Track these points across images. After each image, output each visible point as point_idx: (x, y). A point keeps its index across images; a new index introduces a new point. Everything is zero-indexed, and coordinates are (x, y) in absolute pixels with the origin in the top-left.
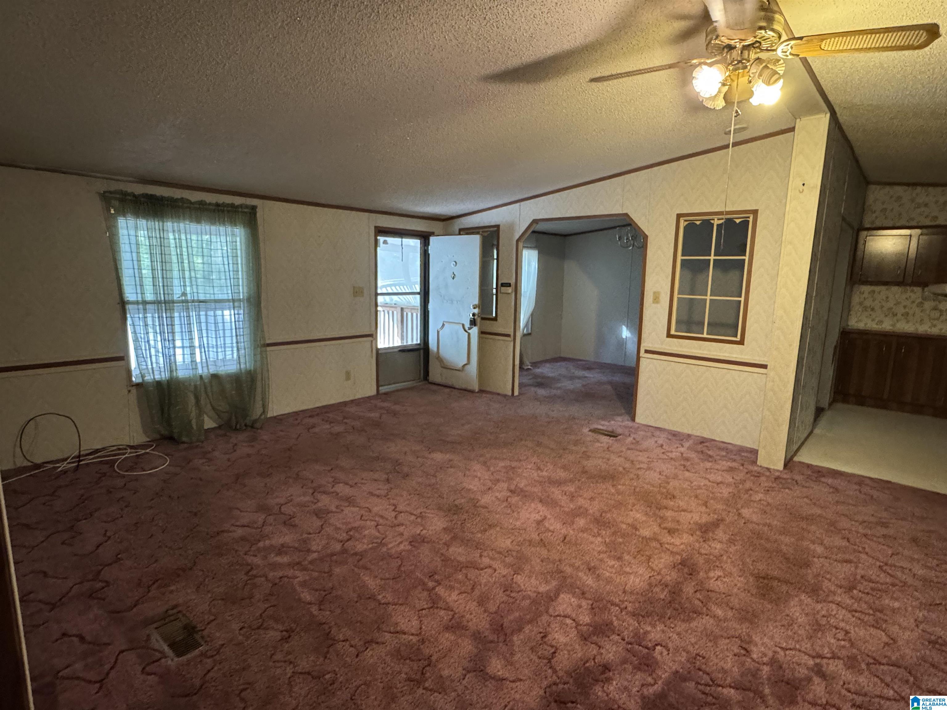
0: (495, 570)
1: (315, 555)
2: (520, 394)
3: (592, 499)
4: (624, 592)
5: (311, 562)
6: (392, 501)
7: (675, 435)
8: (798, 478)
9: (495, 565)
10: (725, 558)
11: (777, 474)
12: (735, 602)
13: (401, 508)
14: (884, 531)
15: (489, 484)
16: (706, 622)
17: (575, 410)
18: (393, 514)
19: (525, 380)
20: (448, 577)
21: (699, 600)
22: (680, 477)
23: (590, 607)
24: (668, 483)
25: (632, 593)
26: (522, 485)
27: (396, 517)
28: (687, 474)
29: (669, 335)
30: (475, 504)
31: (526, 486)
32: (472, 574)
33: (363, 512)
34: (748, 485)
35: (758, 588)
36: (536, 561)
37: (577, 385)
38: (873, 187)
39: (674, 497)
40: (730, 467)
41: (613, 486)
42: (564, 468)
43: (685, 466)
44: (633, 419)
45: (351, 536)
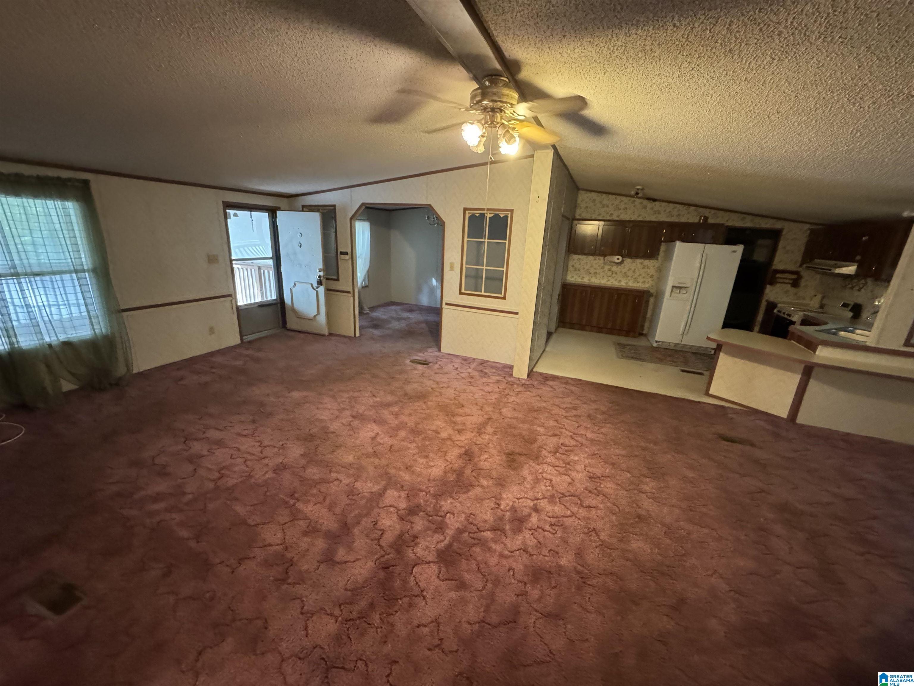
0: (341, 481)
1: (190, 496)
2: (361, 335)
3: (410, 415)
4: (429, 481)
5: (187, 504)
6: (257, 438)
7: (466, 360)
8: (535, 383)
9: (341, 476)
10: (490, 445)
11: (523, 382)
12: (494, 474)
13: (266, 443)
14: (574, 412)
15: (337, 413)
16: (477, 491)
17: (400, 345)
18: (259, 449)
19: (364, 323)
20: (305, 494)
21: (474, 477)
22: (468, 391)
23: (406, 496)
24: (459, 396)
25: (434, 480)
26: (361, 411)
27: (261, 452)
28: (472, 388)
29: (461, 293)
30: (325, 431)
31: (364, 411)
32: (323, 488)
33: (233, 452)
34: (507, 391)
35: (508, 461)
36: (371, 469)
37: (402, 325)
38: (581, 192)
39: (463, 406)
40: (498, 380)
41: (425, 403)
42: (392, 393)
43: (470, 382)
44: (439, 350)
45: (223, 474)
